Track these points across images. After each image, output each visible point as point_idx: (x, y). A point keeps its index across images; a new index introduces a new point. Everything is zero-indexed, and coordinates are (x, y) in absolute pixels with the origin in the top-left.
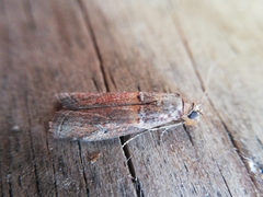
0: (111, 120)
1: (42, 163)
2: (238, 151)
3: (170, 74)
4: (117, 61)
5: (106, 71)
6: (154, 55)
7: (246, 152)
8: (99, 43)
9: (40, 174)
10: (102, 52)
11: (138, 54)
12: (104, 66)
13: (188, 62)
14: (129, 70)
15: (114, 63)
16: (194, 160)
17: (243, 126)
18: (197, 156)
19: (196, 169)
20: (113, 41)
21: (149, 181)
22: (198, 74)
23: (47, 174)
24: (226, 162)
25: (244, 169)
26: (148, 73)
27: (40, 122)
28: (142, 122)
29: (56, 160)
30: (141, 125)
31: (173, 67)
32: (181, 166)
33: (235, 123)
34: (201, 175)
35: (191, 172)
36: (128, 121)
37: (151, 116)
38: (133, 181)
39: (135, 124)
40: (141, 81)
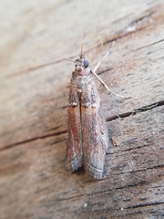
0: (93, 129)
1: (115, 184)
2: (120, 38)
3: (56, 82)
4: (39, 125)
5: (46, 134)
6: (38, 95)
7: (120, 32)
8: (21, 140)
9: (123, 185)
10: (29, 137)
11: (35, 107)
12: (41, 135)
13: (47, 69)
14: (47, 115)
15: (40, 127)
16: (123, 69)
17: (102, 32)
18: (121, 66)
19: (130, 68)
20: (21, 128)
21: (136, 102)
22: (58, 62)
23: (124, 179)
24: (127, 47)
25: (133, 35)
26: (52, 100)
27: (83, 187)
28: (94, 105)
29: (114, 172)
30: (97, 105)
31: (50, 80)
32: (127, 79)
33: (99, 37)
34: (135, 65)
35: (131, 71)
36: (94, 115)
37: (90, 98)
38: (135, 114)
39: (96, 110)
40: (59, 105)
